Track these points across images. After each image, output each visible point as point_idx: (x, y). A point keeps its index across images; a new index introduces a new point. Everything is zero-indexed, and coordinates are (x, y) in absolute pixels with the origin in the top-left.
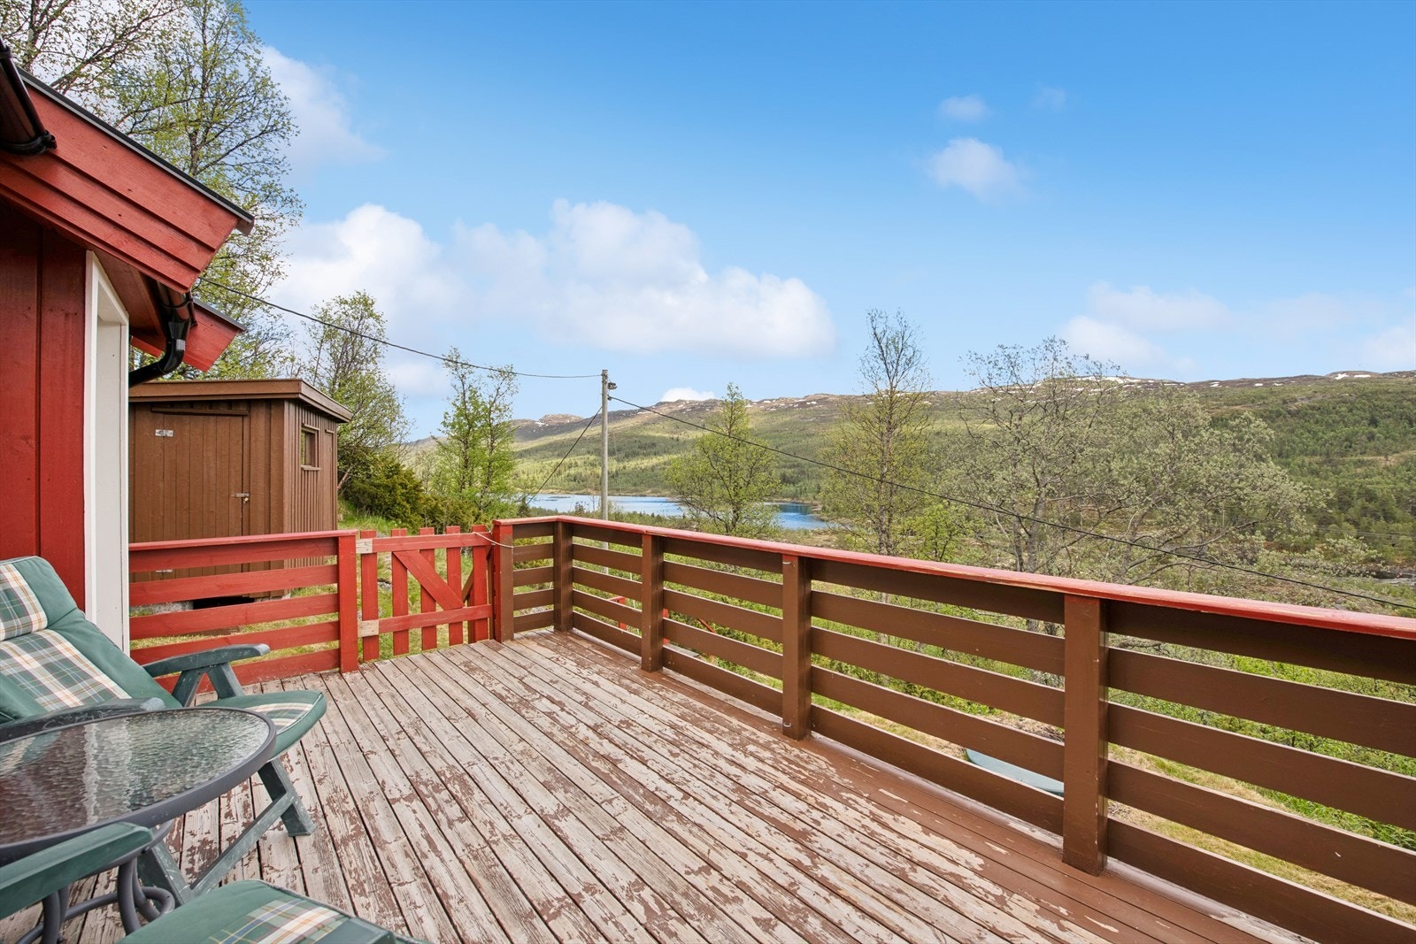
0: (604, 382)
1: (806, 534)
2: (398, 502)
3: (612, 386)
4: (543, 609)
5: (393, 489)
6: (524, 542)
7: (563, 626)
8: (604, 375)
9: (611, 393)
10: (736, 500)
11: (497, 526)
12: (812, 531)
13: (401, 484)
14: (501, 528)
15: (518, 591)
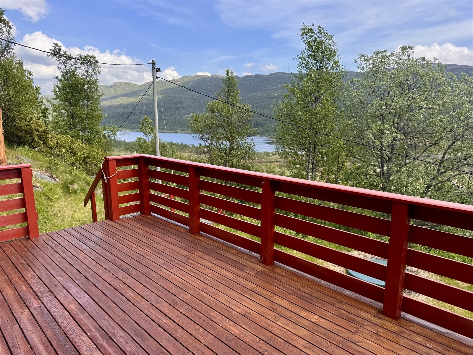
0: (153, 68)
1: (268, 155)
2: (35, 139)
3: (158, 70)
4: (135, 203)
5: (31, 132)
6: (122, 169)
7: (146, 212)
8: (153, 64)
9: (158, 74)
10: (231, 138)
11: (107, 161)
12: (272, 153)
13: (36, 130)
14: (110, 162)
15: (121, 194)
